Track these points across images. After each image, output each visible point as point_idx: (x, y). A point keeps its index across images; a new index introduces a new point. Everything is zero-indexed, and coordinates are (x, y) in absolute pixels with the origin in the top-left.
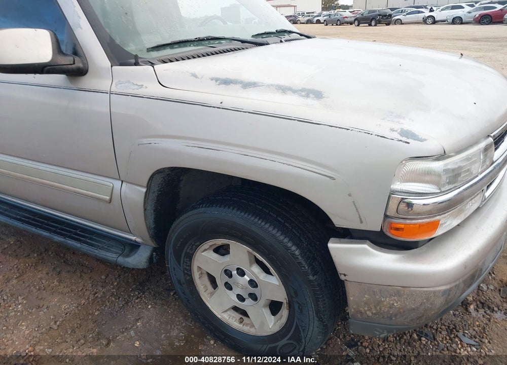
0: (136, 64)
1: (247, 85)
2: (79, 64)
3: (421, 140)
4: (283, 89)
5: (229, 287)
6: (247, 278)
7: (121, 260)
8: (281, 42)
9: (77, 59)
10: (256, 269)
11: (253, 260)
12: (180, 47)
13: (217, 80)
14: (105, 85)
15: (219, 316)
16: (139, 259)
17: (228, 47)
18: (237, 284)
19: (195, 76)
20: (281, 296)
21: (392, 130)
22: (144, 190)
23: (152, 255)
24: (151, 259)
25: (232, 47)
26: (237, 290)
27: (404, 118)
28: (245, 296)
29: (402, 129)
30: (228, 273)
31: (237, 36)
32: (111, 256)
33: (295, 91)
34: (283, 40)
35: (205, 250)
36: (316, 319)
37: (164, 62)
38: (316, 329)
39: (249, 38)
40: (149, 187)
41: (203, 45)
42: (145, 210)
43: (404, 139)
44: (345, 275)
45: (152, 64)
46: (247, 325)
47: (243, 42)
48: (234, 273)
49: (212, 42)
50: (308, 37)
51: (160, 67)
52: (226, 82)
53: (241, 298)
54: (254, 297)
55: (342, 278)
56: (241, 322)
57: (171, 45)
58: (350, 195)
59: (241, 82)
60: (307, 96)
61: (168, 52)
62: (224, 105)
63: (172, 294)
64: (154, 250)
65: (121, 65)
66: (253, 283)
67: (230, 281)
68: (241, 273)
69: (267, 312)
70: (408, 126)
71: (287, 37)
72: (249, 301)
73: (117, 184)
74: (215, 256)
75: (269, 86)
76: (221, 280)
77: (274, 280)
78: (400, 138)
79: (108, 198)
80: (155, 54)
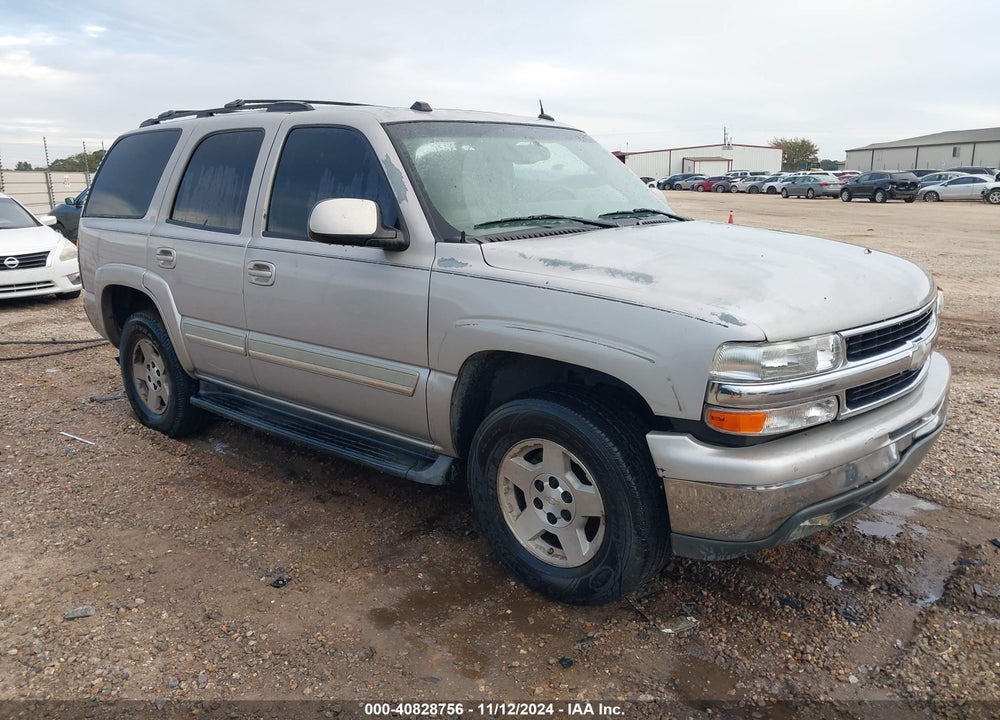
0: (463, 241)
1: (575, 267)
2: (401, 238)
3: (741, 325)
4: (613, 273)
5: (539, 504)
6: (560, 490)
7: (412, 474)
8: (638, 224)
9: (400, 233)
10: (571, 477)
11: (569, 464)
12: (511, 226)
13: (545, 261)
14: (427, 261)
15: (525, 546)
16: (434, 474)
17: (566, 228)
18: (548, 498)
19: (524, 256)
20: (597, 509)
21: (713, 314)
22: (455, 379)
23: (450, 468)
24: (448, 474)
25: (571, 228)
26: (548, 508)
27: (730, 305)
28: (557, 514)
29: (723, 314)
30: (539, 486)
31: (579, 216)
32: (400, 469)
33: (624, 275)
34: (640, 222)
35: (515, 456)
36: (634, 531)
37: (492, 241)
38: (634, 547)
39: (595, 219)
40: (460, 375)
41: (537, 225)
42: (452, 404)
43: (724, 323)
44: (663, 470)
45: (480, 243)
46: (557, 556)
47: (586, 223)
48: (546, 484)
49: (548, 221)
50: (681, 220)
51: (487, 246)
52: (555, 263)
53: (552, 518)
54: (566, 515)
55: (660, 474)
56: (550, 553)
57: (500, 223)
58: (669, 380)
59: (571, 264)
60: (637, 280)
61: (497, 230)
62: (549, 285)
63: (467, 533)
64: (455, 462)
65: (445, 241)
66: (567, 497)
67: (540, 496)
68: (554, 483)
69: (581, 535)
70: (730, 311)
71: (651, 218)
72: (561, 522)
73: (424, 373)
74: (526, 465)
75: (598, 269)
76: (530, 495)
77: (592, 490)
78: (720, 322)
79: (411, 390)
80: (483, 232)
